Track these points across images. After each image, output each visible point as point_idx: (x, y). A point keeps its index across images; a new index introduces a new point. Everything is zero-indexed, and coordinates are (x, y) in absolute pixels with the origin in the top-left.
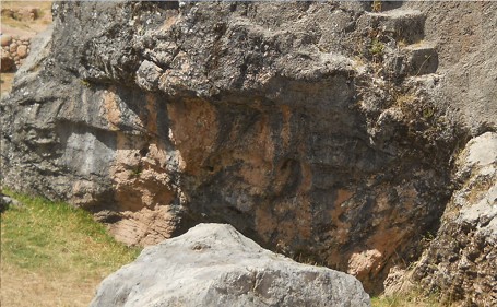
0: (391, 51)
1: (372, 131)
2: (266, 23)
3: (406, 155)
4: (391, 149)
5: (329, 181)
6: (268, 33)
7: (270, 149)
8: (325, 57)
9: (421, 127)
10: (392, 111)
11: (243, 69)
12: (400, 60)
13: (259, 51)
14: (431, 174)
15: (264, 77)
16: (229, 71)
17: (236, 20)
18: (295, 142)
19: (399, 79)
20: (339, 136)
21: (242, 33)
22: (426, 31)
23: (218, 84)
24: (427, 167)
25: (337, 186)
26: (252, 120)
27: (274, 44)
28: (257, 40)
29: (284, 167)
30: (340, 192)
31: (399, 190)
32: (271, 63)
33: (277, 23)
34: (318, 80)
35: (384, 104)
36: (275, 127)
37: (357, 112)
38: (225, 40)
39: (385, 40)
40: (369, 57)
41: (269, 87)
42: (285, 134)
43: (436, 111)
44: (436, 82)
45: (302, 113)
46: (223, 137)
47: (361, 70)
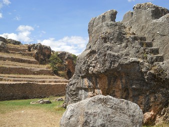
0: (149, 56)
1: (146, 77)
2: (116, 52)
3: (157, 84)
4: (152, 82)
5: (136, 93)
6: (116, 54)
7: (121, 85)
8: (131, 59)
9: (160, 75)
10: (151, 71)
11: (111, 63)
12: (152, 58)
13: (115, 59)
14: (165, 89)
15: (116, 65)
16: (108, 64)
17: (109, 52)
18: (126, 83)
19: (152, 63)
20: (138, 80)
21: (110, 55)
22: (159, 52)
23: (105, 68)
24: (163, 87)
25: (139, 95)
26: (116, 79)
27: (118, 56)
28: (114, 56)
29: (125, 91)
30: (140, 96)
31: (156, 95)
32: (117, 61)
33: (118, 51)
34: (130, 64)
35: (148, 69)
36: (121, 79)
37: (141, 72)
38: (106, 57)
39: (147, 54)
40: (143, 58)
41: (118, 68)
42: (123, 81)
43: (164, 70)
44: (163, 64)
45: (127, 75)
46: (109, 84)
47: (141, 61)
